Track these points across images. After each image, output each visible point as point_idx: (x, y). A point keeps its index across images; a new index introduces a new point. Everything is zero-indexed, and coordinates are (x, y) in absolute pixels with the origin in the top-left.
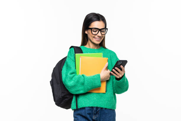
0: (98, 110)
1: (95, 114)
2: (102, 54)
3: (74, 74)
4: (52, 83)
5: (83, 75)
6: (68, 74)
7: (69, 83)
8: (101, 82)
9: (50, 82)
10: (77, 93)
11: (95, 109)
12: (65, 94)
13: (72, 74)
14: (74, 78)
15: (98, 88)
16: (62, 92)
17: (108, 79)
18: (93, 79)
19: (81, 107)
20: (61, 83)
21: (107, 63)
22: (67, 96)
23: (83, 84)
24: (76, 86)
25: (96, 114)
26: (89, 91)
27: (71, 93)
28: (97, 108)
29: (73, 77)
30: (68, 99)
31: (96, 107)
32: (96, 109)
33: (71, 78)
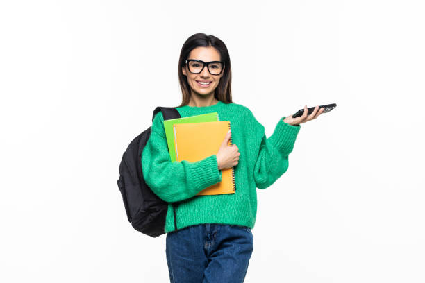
0: (214, 232)
1: (209, 239)
2: (218, 115)
3: (165, 163)
4: (122, 184)
5: (182, 163)
6: (154, 163)
7: (156, 180)
8: (220, 171)
9: (118, 182)
10: (176, 199)
11: (208, 228)
12: (151, 203)
13: (161, 162)
14: (165, 170)
15: (216, 184)
16: (144, 201)
17: (236, 163)
18: (203, 166)
19: (186, 225)
20: (140, 184)
21: (230, 131)
22: (156, 207)
23: (185, 180)
24: (171, 185)
25: (211, 239)
26: (197, 192)
27: (164, 200)
28: (213, 226)
29: (163, 168)
30: (158, 213)
31: (211, 224)
32: (211, 228)
33: (160, 171)
